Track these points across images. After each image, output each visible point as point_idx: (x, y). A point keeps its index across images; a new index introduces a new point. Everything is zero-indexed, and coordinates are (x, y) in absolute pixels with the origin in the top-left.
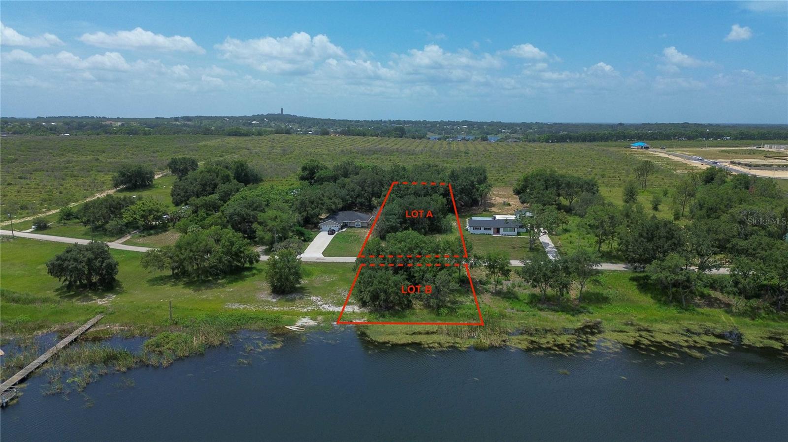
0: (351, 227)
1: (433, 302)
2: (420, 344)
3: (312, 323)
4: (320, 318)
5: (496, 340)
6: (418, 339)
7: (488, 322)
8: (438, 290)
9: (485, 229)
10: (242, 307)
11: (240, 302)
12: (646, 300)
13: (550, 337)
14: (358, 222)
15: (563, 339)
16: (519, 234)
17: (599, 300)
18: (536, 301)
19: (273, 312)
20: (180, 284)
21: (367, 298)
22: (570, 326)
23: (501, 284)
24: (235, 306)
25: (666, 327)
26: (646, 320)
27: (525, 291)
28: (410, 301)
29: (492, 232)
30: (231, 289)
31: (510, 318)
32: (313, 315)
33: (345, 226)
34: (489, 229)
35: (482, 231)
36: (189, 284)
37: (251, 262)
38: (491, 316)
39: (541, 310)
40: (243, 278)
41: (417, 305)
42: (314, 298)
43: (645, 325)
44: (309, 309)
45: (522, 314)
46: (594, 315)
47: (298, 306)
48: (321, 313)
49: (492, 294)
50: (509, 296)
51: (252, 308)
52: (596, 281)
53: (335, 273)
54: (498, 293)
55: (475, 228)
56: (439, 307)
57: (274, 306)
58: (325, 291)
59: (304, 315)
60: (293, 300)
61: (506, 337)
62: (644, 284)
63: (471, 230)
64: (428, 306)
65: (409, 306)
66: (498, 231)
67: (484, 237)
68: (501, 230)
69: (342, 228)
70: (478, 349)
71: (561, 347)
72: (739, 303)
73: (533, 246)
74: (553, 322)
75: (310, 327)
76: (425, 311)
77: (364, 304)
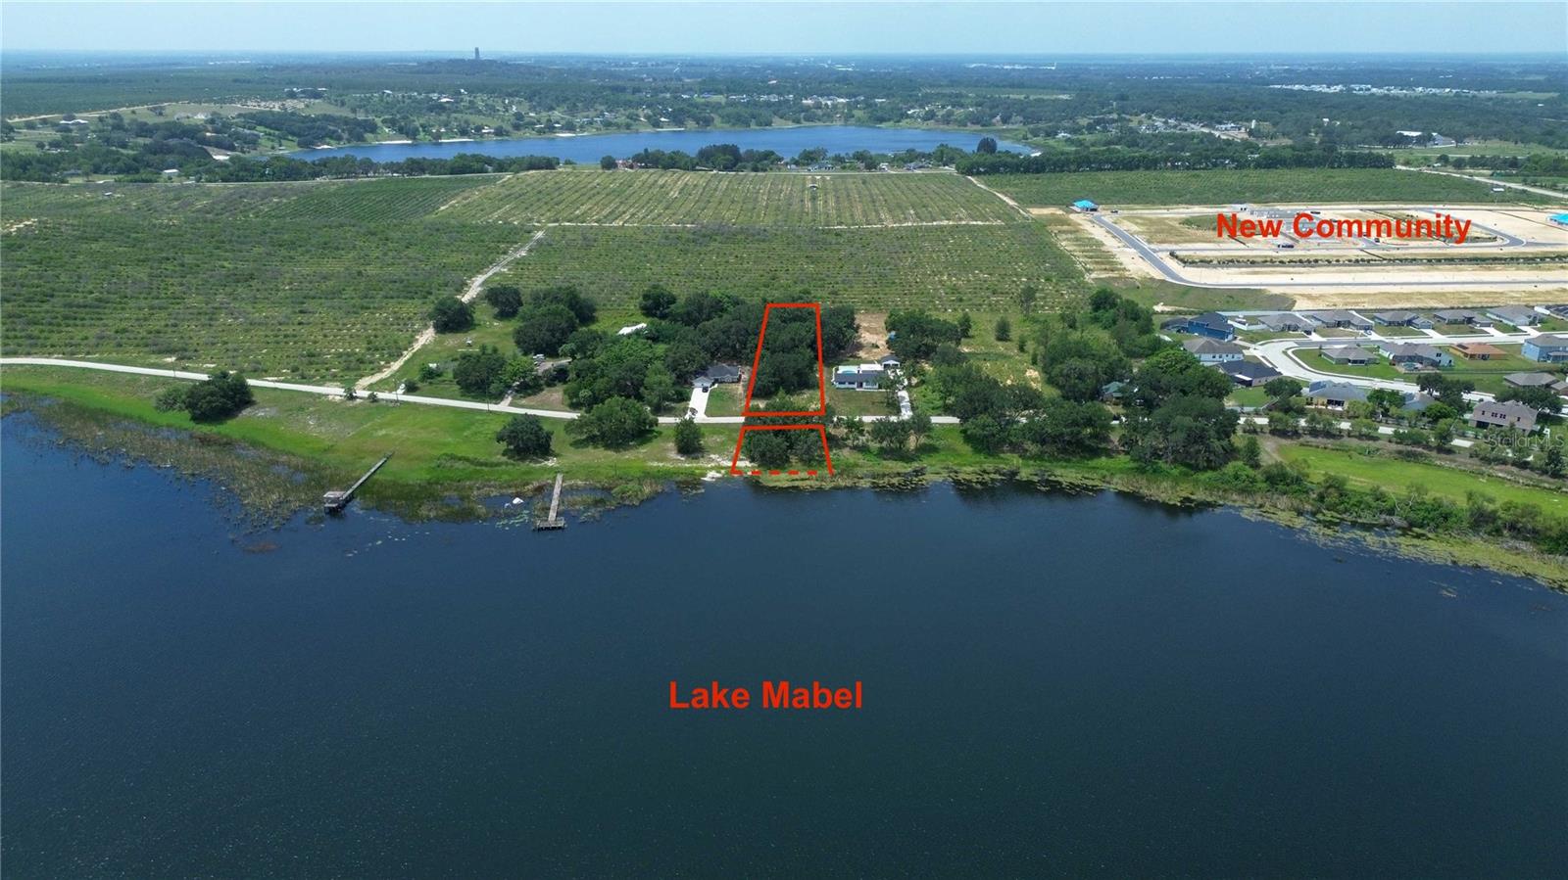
0: (722, 382)
1: (805, 457)
2: (797, 487)
3: (718, 475)
4: (723, 471)
5: (849, 482)
6: (796, 483)
7: (847, 470)
8: (809, 448)
9: (850, 383)
10: (661, 464)
11: (658, 460)
12: (967, 449)
13: (886, 479)
14: (728, 377)
15: (895, 481)
16: (880, 387)
17: (927, 450)
18: (883, 453)
19: (686, 468)
20: (599, 446)
21: (757, 455)
22: (903, 471)
23: (858, 439)
24: (655, 464)
25: (970, 469)
26: (958, 464)
27: (875, 445)
28: (787, 457)
29: (855, 386)
30: (643, 450)
31: (861, 467)
32: (718, 468)
33: (716, 381)
34: (853, 383)
35: (847, 385)
36: (607, 447)
37: (651, 426)
38: (848, 466)
39: (885, 459)
40: (650, 440)
41: (793, 459)
42: (713, 456)
43: (956, 468)
44: (713, 464)
45: (871, 463)
46: (925, 462)
47: (702, 463)
48: (722, 468)
49: (851, 449)
50: (863, 449)
51: (669, 465)
52: (928, 437)
53: (722, 433)
54: (855, 448)
55: (840, 383)
56: (810, 461)
57: (686, 464)
58: (720, 449)
59: (712, 469)
60: (697, 458)
61: (856, 480)
62: (969, 438)
63: (838, 386)
64: (801, 460)
65: (787, 460)
66: (861, 385)
67: (847, 392)
68: (864, 384)
69: (713, 384)
70: (837, 488)
71: (892, 485)
72: (1033, 448)
73: (890, 401)
74: (891, 468)
75: (718, 478)
76: (799, 464)
77: (753, 460)
